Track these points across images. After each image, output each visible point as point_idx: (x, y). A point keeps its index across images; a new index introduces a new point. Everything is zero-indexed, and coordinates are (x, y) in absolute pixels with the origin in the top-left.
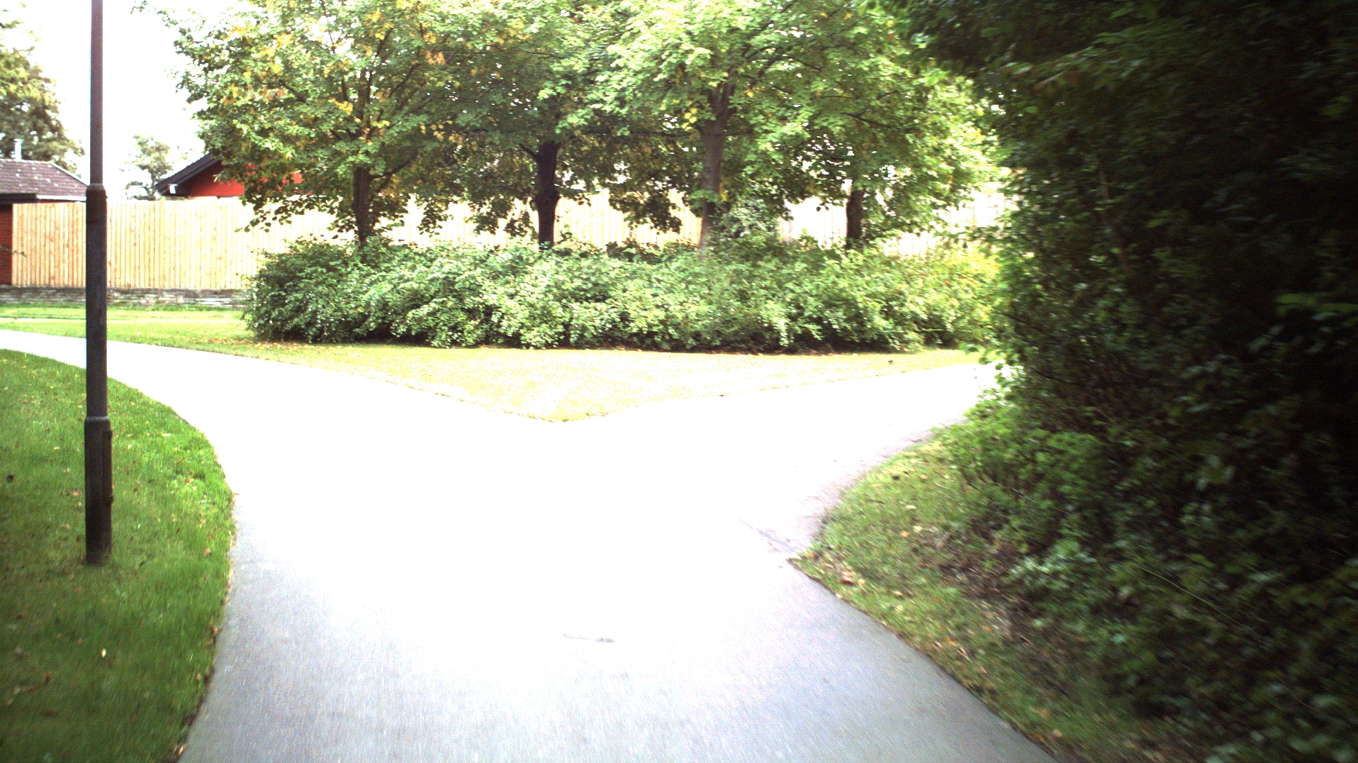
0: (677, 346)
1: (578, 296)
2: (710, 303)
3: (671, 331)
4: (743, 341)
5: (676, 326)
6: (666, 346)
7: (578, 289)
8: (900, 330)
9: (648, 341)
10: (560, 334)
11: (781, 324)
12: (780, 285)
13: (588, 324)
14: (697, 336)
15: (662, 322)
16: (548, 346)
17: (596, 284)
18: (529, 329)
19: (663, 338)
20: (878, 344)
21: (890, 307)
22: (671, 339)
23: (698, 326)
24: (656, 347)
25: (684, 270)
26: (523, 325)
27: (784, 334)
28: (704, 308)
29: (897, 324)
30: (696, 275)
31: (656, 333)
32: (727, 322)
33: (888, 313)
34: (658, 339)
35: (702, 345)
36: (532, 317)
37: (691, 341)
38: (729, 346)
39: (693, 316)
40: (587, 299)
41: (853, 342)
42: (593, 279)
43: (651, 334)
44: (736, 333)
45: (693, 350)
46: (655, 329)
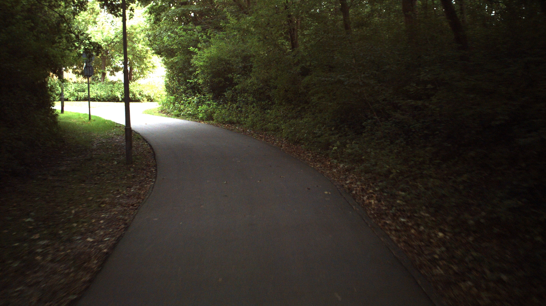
0: (99, 101)
1: (79, 91)
2: (105, 92)
3: (98, 98)
4: (112, 100)
5: (99, 97)
6: (97, 101)
7: (79, 90)
8: (142, 98)
9: (93, 100)
10: (76, 98)
11: (120, 96)
12: (119, 89)
13: (82, 96)
14: (103, 99)
15: (96, 96)
16: (74, 101)
17: (82, 89)
18: (70, 97)
19: (96, 99)
20: (138, 101)
21: (140, 93)
22: (98, 99)
23: (103, 97)
24: (95, 101)
25: (100, 86)
26: (69, 97)
27: (120, 98)
28: (104, 93)
29: (142, 97)
30: (102, 87)
31: (95, 98)
32: (109, 96)
33: (140, 94)
34: (95, 99)
35: (104, 100)
36: (70, 95)
37: (102, 100)
38: (109, 101)
39: (102, 95)
40: (81, 92)
41: (133, 100)
42: (82, 88)
43: (94, 98)
44: (110, 98)
45: (102, 101)
46: (95, 97)
